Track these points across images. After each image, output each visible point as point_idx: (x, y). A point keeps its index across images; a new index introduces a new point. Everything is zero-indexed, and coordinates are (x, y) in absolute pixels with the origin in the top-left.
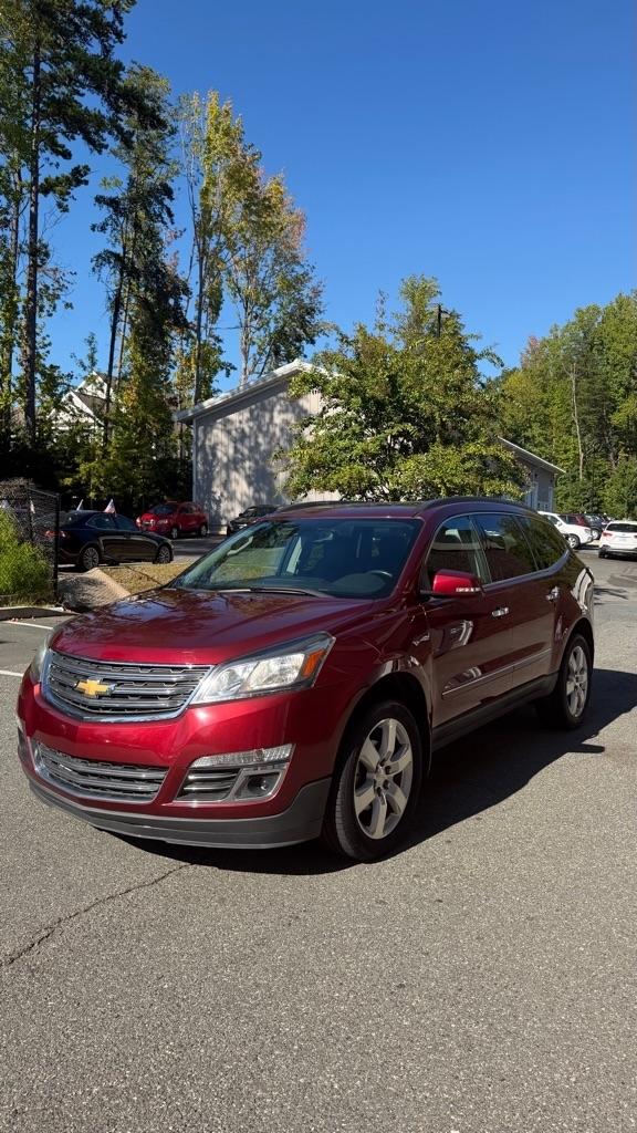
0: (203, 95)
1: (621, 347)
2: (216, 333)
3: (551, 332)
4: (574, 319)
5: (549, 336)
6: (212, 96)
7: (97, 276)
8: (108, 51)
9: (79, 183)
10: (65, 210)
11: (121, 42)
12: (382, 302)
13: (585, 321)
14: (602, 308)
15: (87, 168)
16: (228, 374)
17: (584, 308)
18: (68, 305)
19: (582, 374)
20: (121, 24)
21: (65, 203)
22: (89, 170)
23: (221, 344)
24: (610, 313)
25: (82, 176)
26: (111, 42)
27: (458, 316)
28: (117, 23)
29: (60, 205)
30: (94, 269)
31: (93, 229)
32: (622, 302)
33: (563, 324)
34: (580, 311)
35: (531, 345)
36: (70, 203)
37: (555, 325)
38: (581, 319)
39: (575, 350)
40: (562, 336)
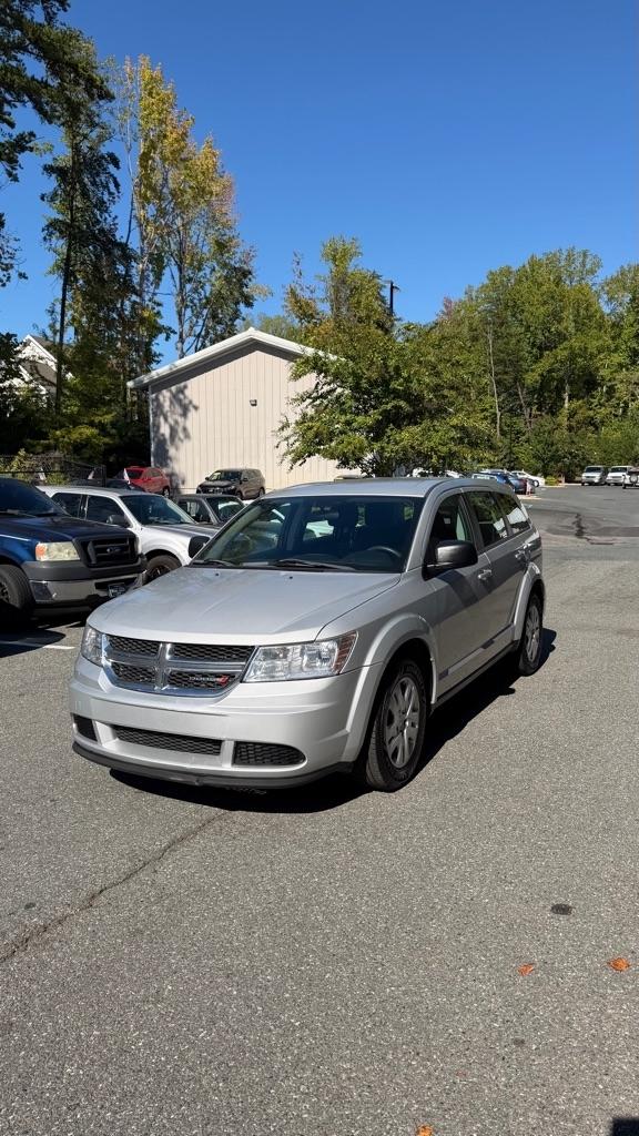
0: (134, 61)
1: (533, 309)
2: (156, 299)
3: (466, 294)
4: (486, 282)
5: (464, 298)
6: (144, 60)
7: (48, 245)
8: (51, 19)
9: (23, 149)
10: (16, 179)
11: (65, 10)
12: (298, 263)
13: (498, 281)
14: (514, 269)
15: (32, 134)
16: (167, 338)
17: (496, 269)
18: (22, 276)
19: (497, 337)
21: (14, 172)
22: (34, 136)
23: (160, 308)
24: (522, 276)
25: (27, 142)
26: (54, 10)
27: (378, 277)
29: (10, 174)
30: (45, 239)
31: (42, 198)
32: (534, 264)
33: (477, 286)
34: (491, 273)
35: (446, 307)
36: (18, 172)
37: (470, 286)
38: (493, 282)
39: (490, 311)
40: (477, 297)
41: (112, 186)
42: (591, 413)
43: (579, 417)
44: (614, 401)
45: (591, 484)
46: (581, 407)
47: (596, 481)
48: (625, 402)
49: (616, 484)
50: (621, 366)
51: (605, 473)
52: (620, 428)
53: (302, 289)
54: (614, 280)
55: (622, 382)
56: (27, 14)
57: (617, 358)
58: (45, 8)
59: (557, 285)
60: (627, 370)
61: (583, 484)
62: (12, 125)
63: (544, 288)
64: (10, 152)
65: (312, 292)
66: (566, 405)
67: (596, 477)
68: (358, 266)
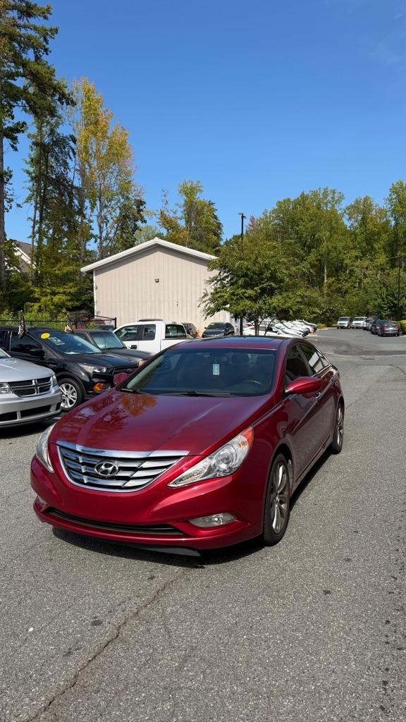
3: (263, 214)
4: (276, 207)
5: (262, 216)
9: (19, 131)
10: (16, 150)
11: (47, 54)
12: (165, 196)
13: (283, 208)
14: (292, 200)
15: (24, 123)
17: (282, 200)
18: (19, 206)
20: (47, 43)
21: (15, 146)
22: (26, 124)
24: (297, 203)
25: (21, 128)
26: (41, 53)
27: (212, 204)
28: (45, 43)
29: (13, 147)
32: (304, 198)
33: (270, 209)
34: (279, 202)
35: (252, 222)
36: (17, 145)
37: (266, 210)
38: (280, 207)
39: (279, 225)
40: (270, 216)
41: (71, 154)
42: (340, 285)
43: (333, 288)
44: (353, 278)
45: (342, 328)
46: (333, 282)
47: (346, 326)
48: (360, 279)
49: (357, 328)
50: (357, 257)
51: (351, 321)
52: (357, 294)
53: (168, 211)
54: (352, 206)
55: (357, 267)
56: (24, 56)
57: (355, 253)
58: (35, 53)
59: (318, 209)
60: (361, 260)
61: (338, 328)
62: (13, 118)
63: (311, 211)
64: (12, 133)
65: (174, 213)
66: (325, 281)
67: (346, 323)
68: (201, 197)
